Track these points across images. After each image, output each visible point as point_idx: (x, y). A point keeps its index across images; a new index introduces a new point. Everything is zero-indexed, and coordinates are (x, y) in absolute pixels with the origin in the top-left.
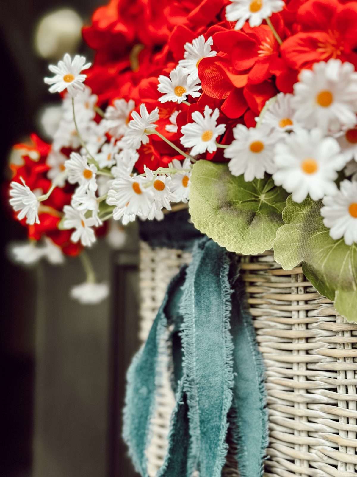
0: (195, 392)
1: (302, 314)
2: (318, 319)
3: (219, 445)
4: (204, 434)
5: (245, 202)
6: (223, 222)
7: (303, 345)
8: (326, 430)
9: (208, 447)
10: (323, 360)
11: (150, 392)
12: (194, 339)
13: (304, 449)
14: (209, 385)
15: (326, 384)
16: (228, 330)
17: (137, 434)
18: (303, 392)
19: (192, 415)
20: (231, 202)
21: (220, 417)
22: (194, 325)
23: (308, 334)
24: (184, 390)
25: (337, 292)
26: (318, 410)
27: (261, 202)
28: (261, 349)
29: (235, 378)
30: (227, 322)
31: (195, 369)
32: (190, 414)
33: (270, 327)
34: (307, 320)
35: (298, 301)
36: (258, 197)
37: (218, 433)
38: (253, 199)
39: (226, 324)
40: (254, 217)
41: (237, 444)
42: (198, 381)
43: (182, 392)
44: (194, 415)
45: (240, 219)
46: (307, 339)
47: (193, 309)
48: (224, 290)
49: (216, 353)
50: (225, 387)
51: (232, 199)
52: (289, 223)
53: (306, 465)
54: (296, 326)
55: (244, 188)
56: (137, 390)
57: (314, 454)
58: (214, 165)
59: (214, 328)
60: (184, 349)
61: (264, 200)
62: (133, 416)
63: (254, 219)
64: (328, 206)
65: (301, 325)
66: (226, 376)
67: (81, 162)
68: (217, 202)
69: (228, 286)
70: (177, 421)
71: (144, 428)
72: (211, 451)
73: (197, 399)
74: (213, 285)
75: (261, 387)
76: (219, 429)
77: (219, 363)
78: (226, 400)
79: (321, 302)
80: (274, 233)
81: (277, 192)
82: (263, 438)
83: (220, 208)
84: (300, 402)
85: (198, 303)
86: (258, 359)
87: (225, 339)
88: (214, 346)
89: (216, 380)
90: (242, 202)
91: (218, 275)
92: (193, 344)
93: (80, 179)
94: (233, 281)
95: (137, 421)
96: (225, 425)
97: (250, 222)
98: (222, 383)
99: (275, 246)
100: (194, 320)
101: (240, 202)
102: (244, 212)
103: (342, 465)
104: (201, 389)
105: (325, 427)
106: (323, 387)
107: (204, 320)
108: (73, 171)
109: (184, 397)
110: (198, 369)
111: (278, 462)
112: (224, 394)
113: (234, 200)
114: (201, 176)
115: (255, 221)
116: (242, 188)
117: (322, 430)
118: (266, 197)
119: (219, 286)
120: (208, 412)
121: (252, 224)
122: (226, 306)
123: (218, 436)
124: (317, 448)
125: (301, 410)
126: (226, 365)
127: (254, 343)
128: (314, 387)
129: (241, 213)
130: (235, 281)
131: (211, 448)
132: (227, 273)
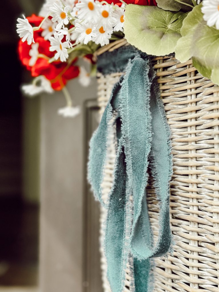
0: (129, 146)
1: (193, 96)
2: (202, 98)
3: (143, 175)
4: (134, 170)
5: (158, 27)
6: (145, 37)
7: (194, 115)
8: (207, 164)
9: (137, 178)
10: (205, 122)
11: (103, 151)
12: (128, 113)
13: (194, 177)
14: (137, 140)
15: (207, 136)
16: (148, 109)
17: (96, 175)
18: (193, 143)
19: (127, 160)
20: (150, 27)
21: (144, 159)
22: (128, 105)
23: (197, 108)
24: (122, 145)
25: (213, 71)
26: (203, 153)
27: (168, 29)
28: (169, 122)
29: (153, 136)
30: (148, 104)
31: (128, 131)
32: (126, 160)
33: (174, 108)
34: (196, 100)
35: (191, 89)
36: (167, 26)
37: (142, 169)
38: (164, 26)
39: (147, 105)
40: (163, 35)
41: (155, 178)
42: (130, 139)
43: (122, 146)
44: (129, 161)
45: (155, 36)
46: (197, 111)
47: (127, 96)
48: (146, 84)
49: (141, 121)
50: (147, 142)
51: (150, 25)
52: (184, 36)
53: (195, 186)
54: (190, 105)
55: (157, 20)
56: (95, 151)
57: (200, 180)
58: (140, 6)
59: (140, 107)
60: (122, 119)
61: (170, 28)
62: (93, 165)
63: (163, 36)
64: (206, 6)
65: (193, 104)
66: (147, 135)
67: (59, 8)
68: (141, 26)
69: (148, 80)
70: (119, 164)
71: (100, 171)
72: (138, 180)
73: (130, 150)
74: (139, 81)
75: (168, 142)
76: (143, 166)
77: (143, 127)
78: (147, 149)
79: (204, 87)
80: (175, 43)
81: (178, 22)
82: (170, 171)
83: (143, 30)
84: (191, 149)
85: (130, 92)
86: (167, 127)
87: (147, 114)
88: (140, 118)
89: (141, 138)
90: (156, 27)
91: (142, 75)
92: (127, 116)
93: (59, 19)
94: (151, 80)
95: (95, 167)
96: (147, 163)
97: (161, 37)
98: (145, 139)
99: (176, 50)
100: (128, 102)
101: (155, 27)
102: (157, 32)
103: (217, 183)
104: (132, 143)
105: (207, 162)
106: (205, 139)
107: (134, 101)
108: (54, 14)
109: (123, 149)
110: (130, 131)
111: (179, 188)
112: (146, 146)
113: (151, 26)
114: (131, 12)
115: (164, 36)
116: (156, 20)
117: (205, 164)
118: (171, 26)
119: (143, 81)
120: (136, 157)
121: (162, 39)
122: (147, 94)
123: (143, 170)
124: (201, 175)
125: (193, 154)
126: (147, 129)
127: (164, 118)
128: (200, 139)
129: (156, 32)
130: (152, 79)
131: (138, 178)
132: (147, 73)
